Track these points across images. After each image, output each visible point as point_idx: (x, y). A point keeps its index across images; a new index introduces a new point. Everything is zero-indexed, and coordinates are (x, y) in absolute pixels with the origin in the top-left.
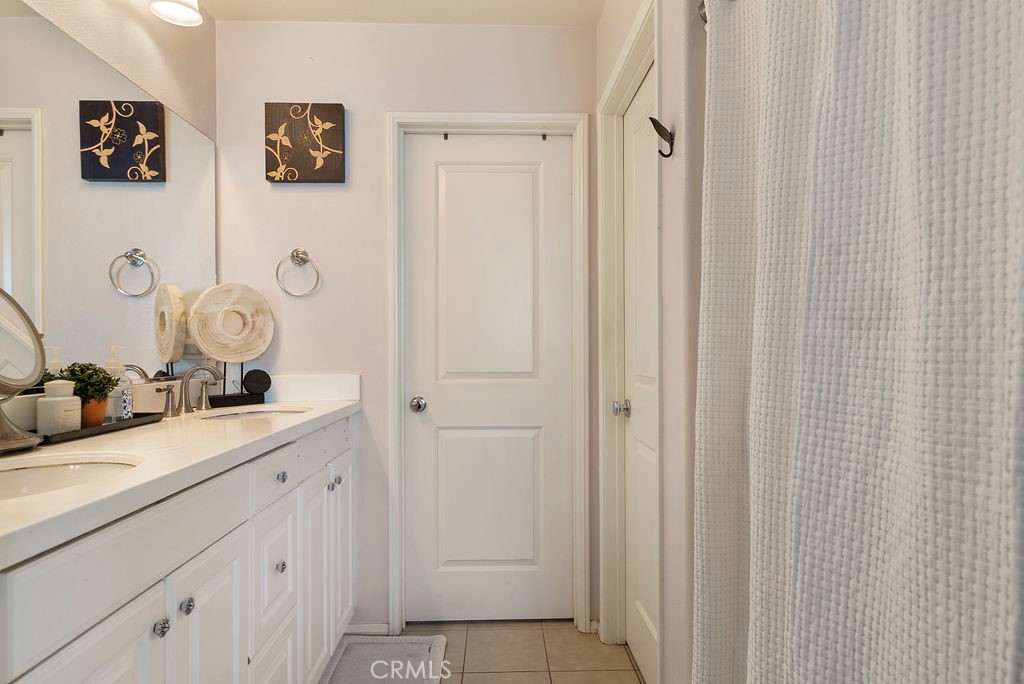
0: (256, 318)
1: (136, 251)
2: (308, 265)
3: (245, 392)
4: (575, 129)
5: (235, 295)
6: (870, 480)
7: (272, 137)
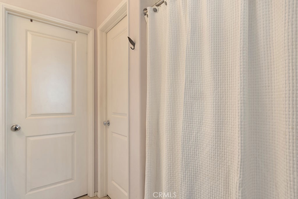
4: (89, 33)
6: (199, 134)
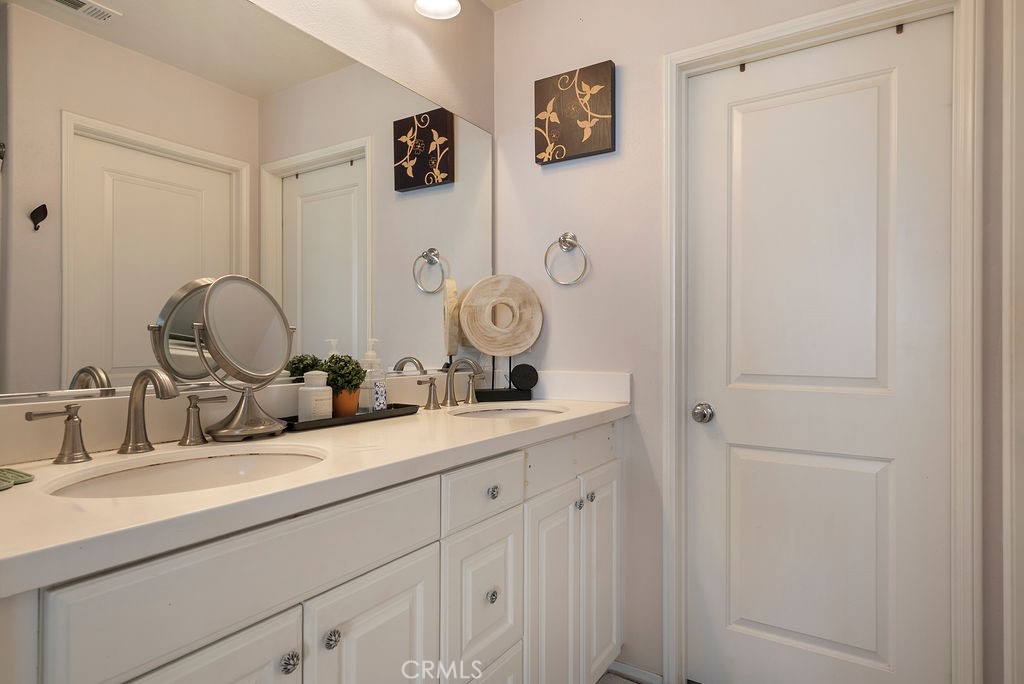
0: (523, 310)
1: (432, 250)
2: (577, 250)
3: (513, 387)
5: (503, 287)
7: (541, 116)
